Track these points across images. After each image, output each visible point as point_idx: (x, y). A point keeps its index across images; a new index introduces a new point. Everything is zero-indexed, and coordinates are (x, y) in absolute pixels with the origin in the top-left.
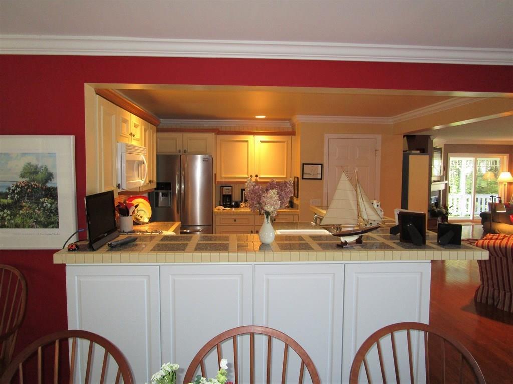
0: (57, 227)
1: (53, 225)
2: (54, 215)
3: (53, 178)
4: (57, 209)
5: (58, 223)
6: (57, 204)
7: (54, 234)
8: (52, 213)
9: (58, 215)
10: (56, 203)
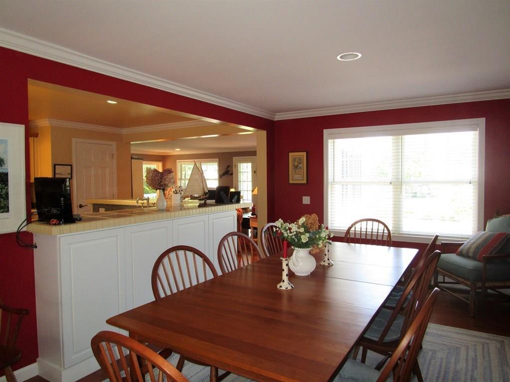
0: (8, 211)
1: (3, 210)
2: (4, 200)
3: (4, 163)
4: (7, 194)
5: (8, 207)
6: (7, 189)
7: (4, 219)
8: (2, 197)
9: (8, 199)
10: (6, 187)
